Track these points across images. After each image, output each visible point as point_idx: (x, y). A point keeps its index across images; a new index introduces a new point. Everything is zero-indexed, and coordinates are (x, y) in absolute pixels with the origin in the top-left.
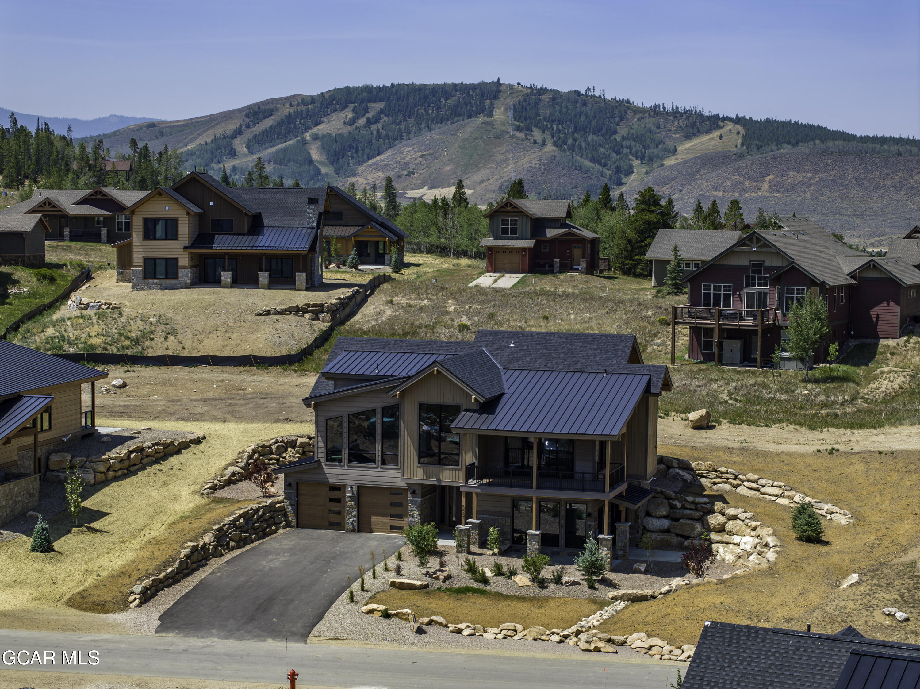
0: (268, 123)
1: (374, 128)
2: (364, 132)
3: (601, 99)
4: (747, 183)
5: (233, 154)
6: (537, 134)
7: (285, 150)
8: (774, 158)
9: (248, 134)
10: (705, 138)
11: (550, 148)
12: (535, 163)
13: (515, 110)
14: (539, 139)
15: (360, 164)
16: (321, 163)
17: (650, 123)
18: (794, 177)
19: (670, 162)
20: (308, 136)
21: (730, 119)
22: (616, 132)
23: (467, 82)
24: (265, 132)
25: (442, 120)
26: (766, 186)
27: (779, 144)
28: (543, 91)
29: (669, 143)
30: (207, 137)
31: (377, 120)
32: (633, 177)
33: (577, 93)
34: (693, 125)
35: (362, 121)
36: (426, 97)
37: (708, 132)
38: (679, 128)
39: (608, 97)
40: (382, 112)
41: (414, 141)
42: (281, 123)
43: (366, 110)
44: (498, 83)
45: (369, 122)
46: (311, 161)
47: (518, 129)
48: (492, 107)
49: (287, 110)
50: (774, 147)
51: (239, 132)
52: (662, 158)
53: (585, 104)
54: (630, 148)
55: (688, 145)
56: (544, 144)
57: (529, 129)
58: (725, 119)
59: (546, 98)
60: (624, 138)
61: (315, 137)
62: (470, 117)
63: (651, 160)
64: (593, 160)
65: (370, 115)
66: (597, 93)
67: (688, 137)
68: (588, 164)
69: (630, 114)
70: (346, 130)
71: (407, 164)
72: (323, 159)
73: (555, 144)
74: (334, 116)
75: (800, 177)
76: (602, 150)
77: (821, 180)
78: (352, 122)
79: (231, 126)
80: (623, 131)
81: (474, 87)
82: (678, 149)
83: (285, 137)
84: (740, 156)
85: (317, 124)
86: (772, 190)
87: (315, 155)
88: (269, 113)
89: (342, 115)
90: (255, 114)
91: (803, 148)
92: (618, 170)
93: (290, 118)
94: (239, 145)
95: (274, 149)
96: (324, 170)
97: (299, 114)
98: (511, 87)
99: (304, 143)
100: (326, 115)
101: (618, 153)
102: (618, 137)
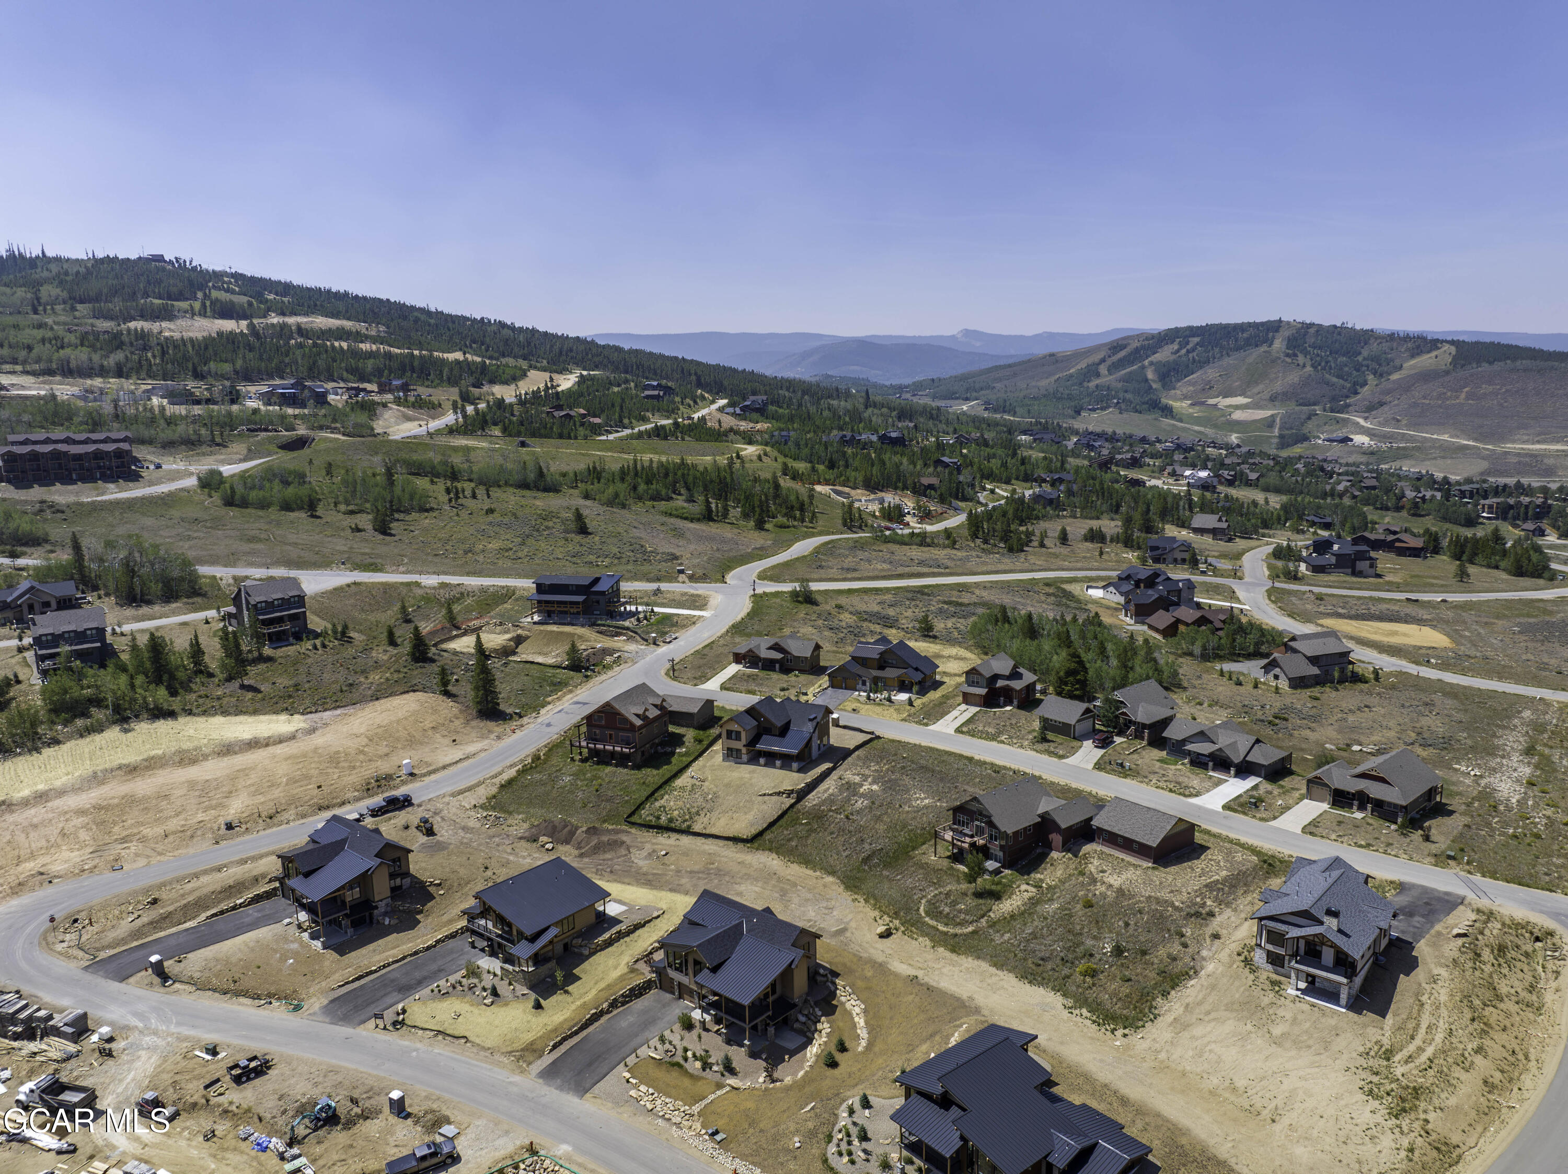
0: (1122, 354)
1: (1191, 355)
2: (1184, 359)
3: (1353, 329)
4: (1449, 394)
5: (1098, 375)
6: (1301, 359)
7: (1130, 373)
8: (1472, 375)
9: (1109, 362)
10: (1425, 357)
11: (1309, 369)
12: (1296, 380)
13: (1289, 339)
14: (1301, 363)
15: (1179, 381)
16: (1154, 381)
17: (1385, 346)
18: (1486, 388)
19: (1395, 377)
20: (1146, 362)
21: (1447, 342)
22: (1360, 353)
23: (1258, 321)
24: (1120, 360)
25: (1238, 349)
26: (1463, 396)
27: (1479, 363)
28: (1312, 325)
29: (1397, 362)
30: (1083, 365)
31: (1193, 350)
32: (1367, 387)
33: (1335, 327)
34: (1418, 347)
35: (1184, 351)
36: (1229, 333)
37: (1429, 352)
38: (1407, 350)
39: (1358, 327)
40: (1197, 344)
41: (1216, 365)
42: (1130, 354)
43: (1187, 343)
44: (1280, 321)
45: (1188, 351)
46: (1146, 380)
47: (1288, 355)
48: (1274, 338)
49: (1135, 344)
50: (1474, 365)
51: (1103, 360)
52: (1390, 374)
53: (1339, 334)
54: (1368, 366)
55: (1413, 362)
56: (1304, 366)
57: (1295, 355)
58: (1443, 341)
59: (1312, 331)
60: (1365, 359)
61: (1151, 363)
62: (1257, 346)
63: (1381, 375)
64: (1338, 377)
65: (1189, 347)
66: (1350, 326)
67: (1413, 356)
68: (1335, 380)
69: (1372, 341)
70: (1174, 357)
71: (1210, 381)
72: (1156, 378)
73: (1312, 366)
74: (1166, 348)
75: (1491, 388)
76: (1346, 369)
77: (1507, 391)
78: (1178, 351)
79: (1097, 357)
80: (1365, 353)
81: (1263, 324)
82: (1405, 365)
83: (1132, 363)
84: (1447, 373)
85: (1154, 353)
86: (1467, 398)
87: (1150, 375)
88: (1123, 347)
89: (1171, 346)
90: (1115, 347)
91: (1498, 366)
92: (1355, 384)
93: (1137, 350)
94: (1103, 369)
95: (1124, 372)
96: (1154, 386)
97: (1143, 347)
98: (1288, 323)
99: (1143, 367)
100: (1161, 347)
101: (1358, 370)
102: (1360, 358)
